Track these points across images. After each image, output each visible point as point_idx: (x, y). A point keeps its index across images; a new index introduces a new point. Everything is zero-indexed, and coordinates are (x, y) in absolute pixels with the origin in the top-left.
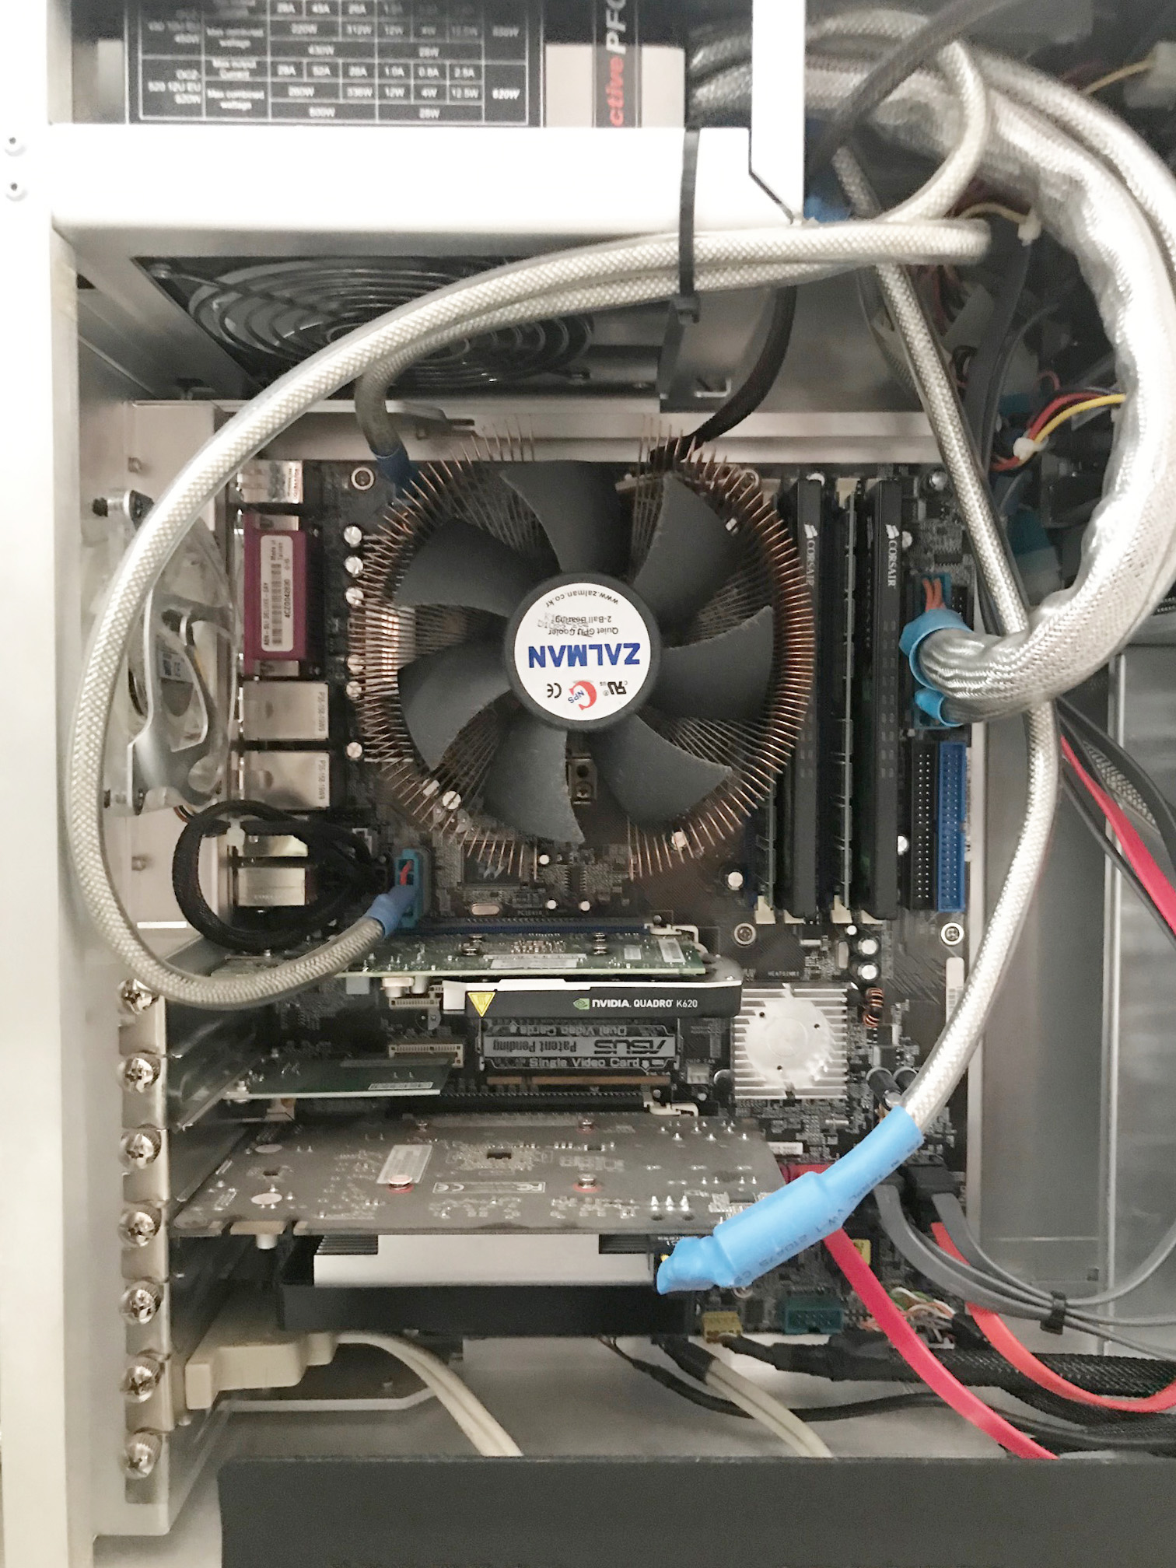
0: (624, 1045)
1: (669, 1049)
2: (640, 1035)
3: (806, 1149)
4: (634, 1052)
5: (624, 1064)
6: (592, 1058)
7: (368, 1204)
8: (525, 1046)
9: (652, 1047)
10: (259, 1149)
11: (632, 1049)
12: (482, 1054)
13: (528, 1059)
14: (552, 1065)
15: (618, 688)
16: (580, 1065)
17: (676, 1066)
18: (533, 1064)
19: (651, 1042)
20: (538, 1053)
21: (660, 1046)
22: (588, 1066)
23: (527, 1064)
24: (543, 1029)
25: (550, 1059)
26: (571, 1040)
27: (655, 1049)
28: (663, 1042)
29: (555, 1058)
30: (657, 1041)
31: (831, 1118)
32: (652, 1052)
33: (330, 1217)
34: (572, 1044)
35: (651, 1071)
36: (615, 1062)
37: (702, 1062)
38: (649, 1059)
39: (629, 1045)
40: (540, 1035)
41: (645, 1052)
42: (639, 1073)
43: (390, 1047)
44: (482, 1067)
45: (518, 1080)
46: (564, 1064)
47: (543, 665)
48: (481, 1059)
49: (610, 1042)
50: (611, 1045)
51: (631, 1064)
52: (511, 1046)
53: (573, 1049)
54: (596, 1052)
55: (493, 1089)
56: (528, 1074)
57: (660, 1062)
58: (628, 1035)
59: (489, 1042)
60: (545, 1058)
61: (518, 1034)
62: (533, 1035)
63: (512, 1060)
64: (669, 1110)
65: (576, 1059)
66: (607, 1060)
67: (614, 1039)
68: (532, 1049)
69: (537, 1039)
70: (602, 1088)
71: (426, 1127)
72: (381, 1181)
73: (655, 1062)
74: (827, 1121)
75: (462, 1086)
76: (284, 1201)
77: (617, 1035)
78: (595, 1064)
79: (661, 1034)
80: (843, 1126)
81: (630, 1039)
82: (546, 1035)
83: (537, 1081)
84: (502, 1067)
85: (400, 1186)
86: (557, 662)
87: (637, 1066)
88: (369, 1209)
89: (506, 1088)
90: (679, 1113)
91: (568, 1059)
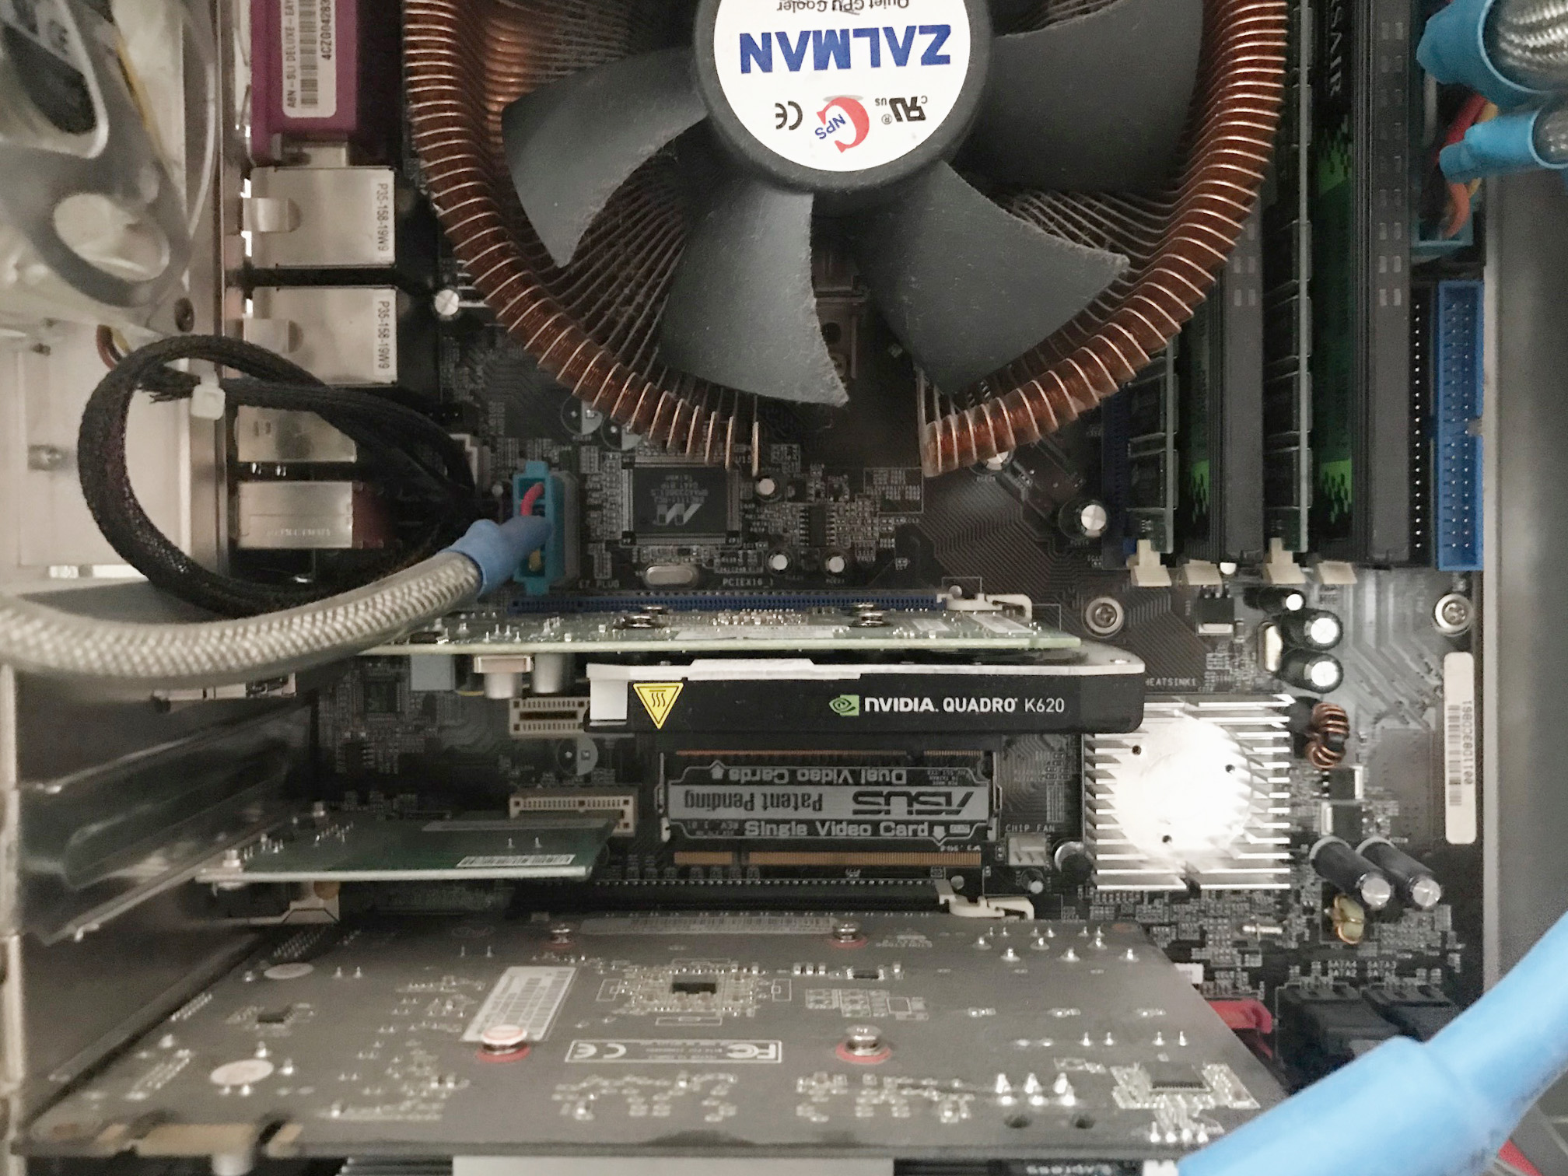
0: (904, 800)
1: (977, 809)
2: (929, 783)
3: (1209, 975)
4: (919, 812)
5: (902, 833)
6: (850, 822)
7: (434, 1085)
8: (737, 801)
9: (949, 802)
10: (271, 973)
11: (916, 807)
12: (666, 814)
13: (742, 822)
14: (783, 833)
15: (908, 109)
16: (829, 833)
17: (992, 836)
18: (752, 833)
19: (948, 797)
20: (758, 813)
21: (963, 803)
22: (842, 836)
23: (741, 831)
24: (768, 773)
25: (778, 822)
26: (814, 792)
27: (954, 807)
28: (968, 796)
29: (787, 822)
30: (958, 793)
31: (1253, 923)
32: (949, 813)
33: (354, 1115)
34: (815, 797)
35: (946, 844)
36: (888, 829)
37: (1033, 829)
38: (946, 825)
39: (912, 800)
40: (761, 783)
41: (939, 812)
42: (929, 847)
43: (512, 801)
44: (666, 836)
45: (726, 858)
46: (802, 832)
47: (767, 66)
48: (665, 823)
49: (879, 794)
50: (881, 800)
51: (915, 833)
52: (714, 802)
53: (818, 806)
54: (856, 812)
55: (685, 872)
56: (742, 846)
57: (965, 829)
58: (910, 783)
59: (677, 793)
60: (768, 822)
61: (725, 781)
62: (748, 783)
63: (715, 825)
64: (985, 909)
65: (823, 823)
66: (876, 825)
67: (886, 790)
68: (750, 805)
69: (758, 791)
70: (868, 872)
71: (568, 935)
72: (470, 1036)
73: (954, 829)
74: (1247, 929)
75: (633, 868)
76: (275, 1080)
77: (890, 784)
78: (854, 832)
79: (964, 782)
80: (1275, 935)
81: (914, 790)
82: (771, 783)
83: (757, 859)
84: (700, 836)
85: (503, 1048)
86: (795, 63)
87: (924, 835)
88: (433, 1098)
89: (707, 871)
90: (1002, 914)
91: (810, 823)
